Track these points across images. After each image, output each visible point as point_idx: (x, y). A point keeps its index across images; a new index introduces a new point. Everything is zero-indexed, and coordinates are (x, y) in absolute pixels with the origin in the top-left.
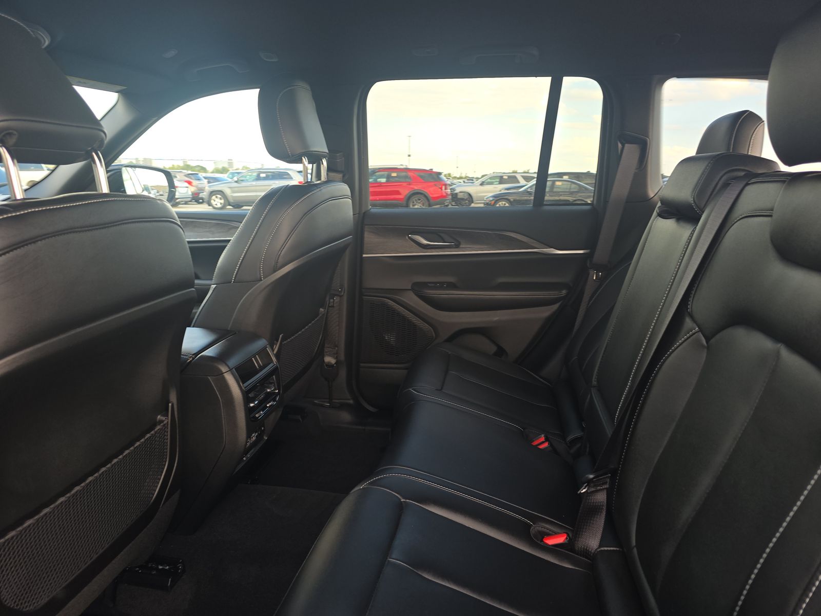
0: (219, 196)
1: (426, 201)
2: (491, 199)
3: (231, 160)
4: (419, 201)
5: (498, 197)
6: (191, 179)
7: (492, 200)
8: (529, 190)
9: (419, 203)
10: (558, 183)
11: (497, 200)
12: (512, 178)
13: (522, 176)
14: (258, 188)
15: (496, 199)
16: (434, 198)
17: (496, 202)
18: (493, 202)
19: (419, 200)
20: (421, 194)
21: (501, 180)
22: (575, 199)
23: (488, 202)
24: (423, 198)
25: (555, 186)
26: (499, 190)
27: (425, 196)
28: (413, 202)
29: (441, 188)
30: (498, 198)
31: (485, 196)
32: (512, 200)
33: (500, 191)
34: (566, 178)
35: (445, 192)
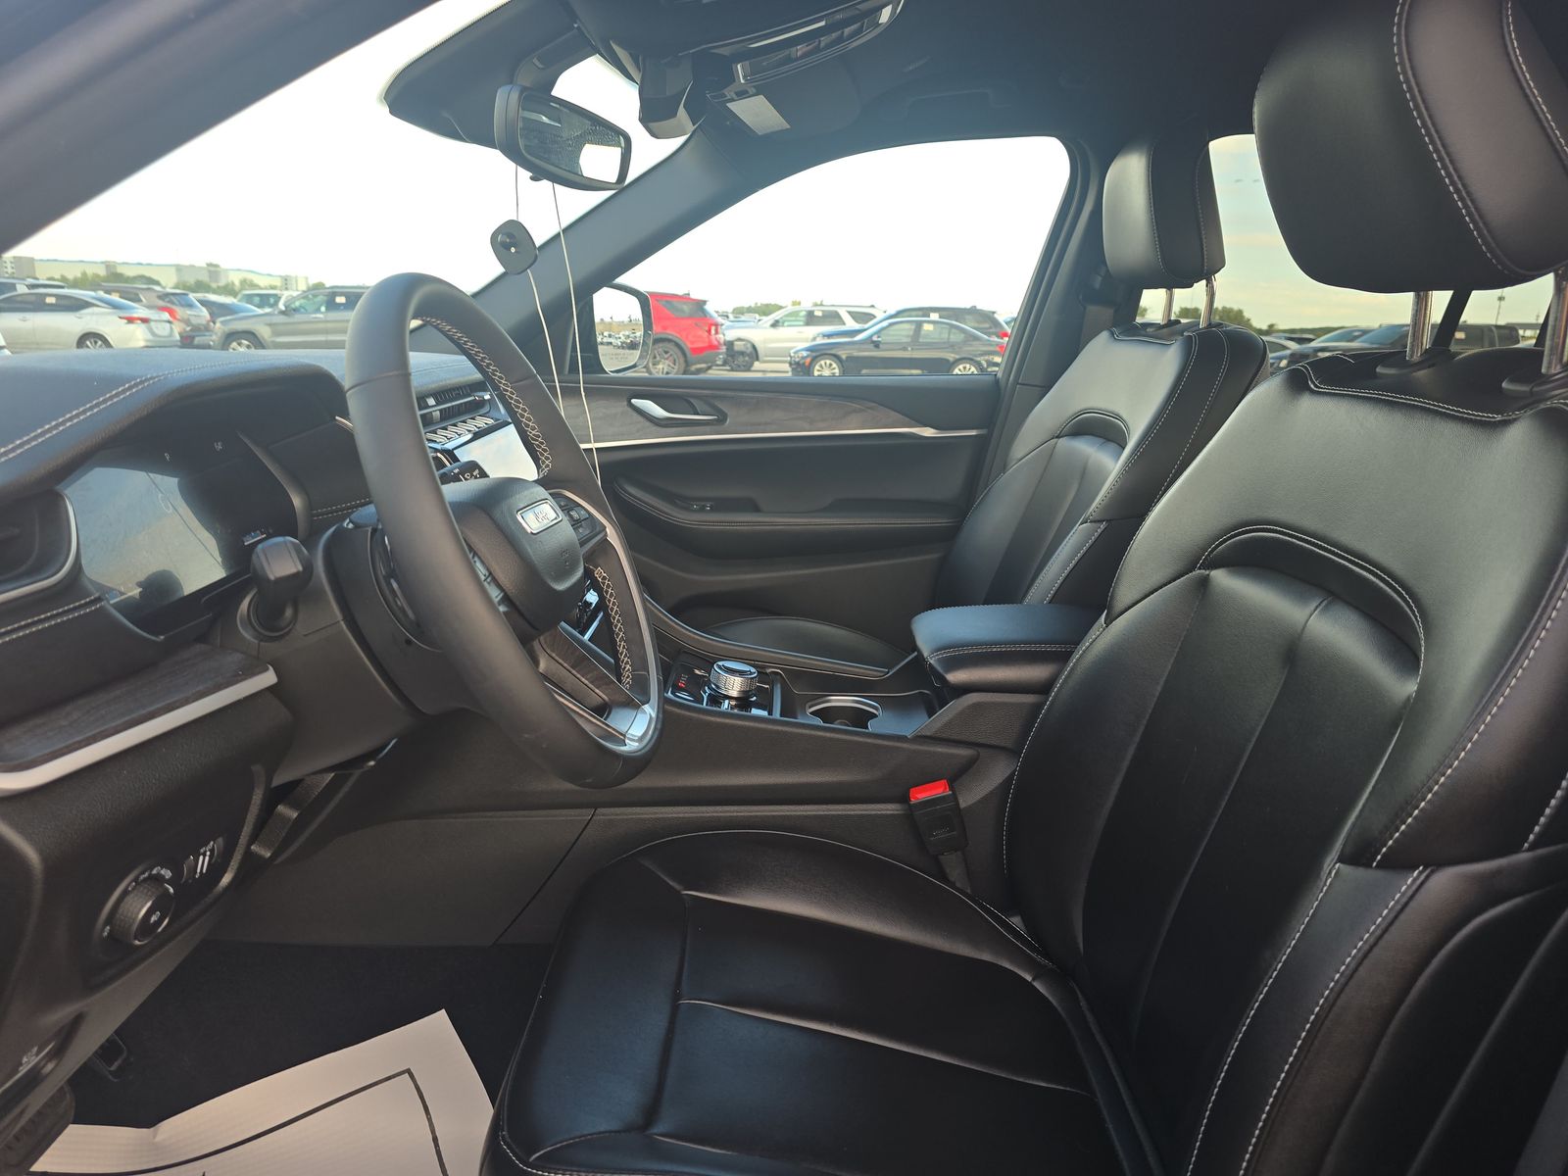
0: (245, 342)
1: (680, 354)
2: (805, 354)
3: (216, 266)
4: (666, 356)
5: (816, 351)
6: (173, 303)
7: (806, 357)
8: (875, 338)
9: (667, 359)
10: (927, 327)
11: (816, 357)
12: (832, 317)
13: (849, 312)
14: (329, 325)
15: (814, 354)
16: (695, 351)
17: (815, 359)
18: (808, 360)
19: (666, 352)
20: (669, 341)
21: (811, 319)
22: (957, 357)
23: (797, 360)
24: (673, 350)
25: (922, 333)
26: (811, 337)
27: (677, 345)
28: (655, 357)
29: (709, 331)
30: (818, 354)
31: (792, 348)
32: (844, 357)
33: (814, 339)
34: (934, 316)
35: (716, 339)
